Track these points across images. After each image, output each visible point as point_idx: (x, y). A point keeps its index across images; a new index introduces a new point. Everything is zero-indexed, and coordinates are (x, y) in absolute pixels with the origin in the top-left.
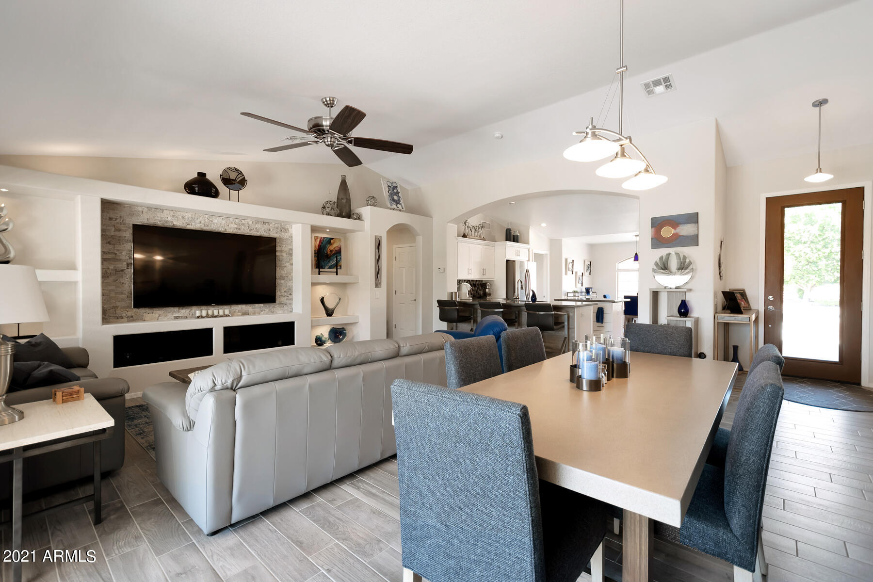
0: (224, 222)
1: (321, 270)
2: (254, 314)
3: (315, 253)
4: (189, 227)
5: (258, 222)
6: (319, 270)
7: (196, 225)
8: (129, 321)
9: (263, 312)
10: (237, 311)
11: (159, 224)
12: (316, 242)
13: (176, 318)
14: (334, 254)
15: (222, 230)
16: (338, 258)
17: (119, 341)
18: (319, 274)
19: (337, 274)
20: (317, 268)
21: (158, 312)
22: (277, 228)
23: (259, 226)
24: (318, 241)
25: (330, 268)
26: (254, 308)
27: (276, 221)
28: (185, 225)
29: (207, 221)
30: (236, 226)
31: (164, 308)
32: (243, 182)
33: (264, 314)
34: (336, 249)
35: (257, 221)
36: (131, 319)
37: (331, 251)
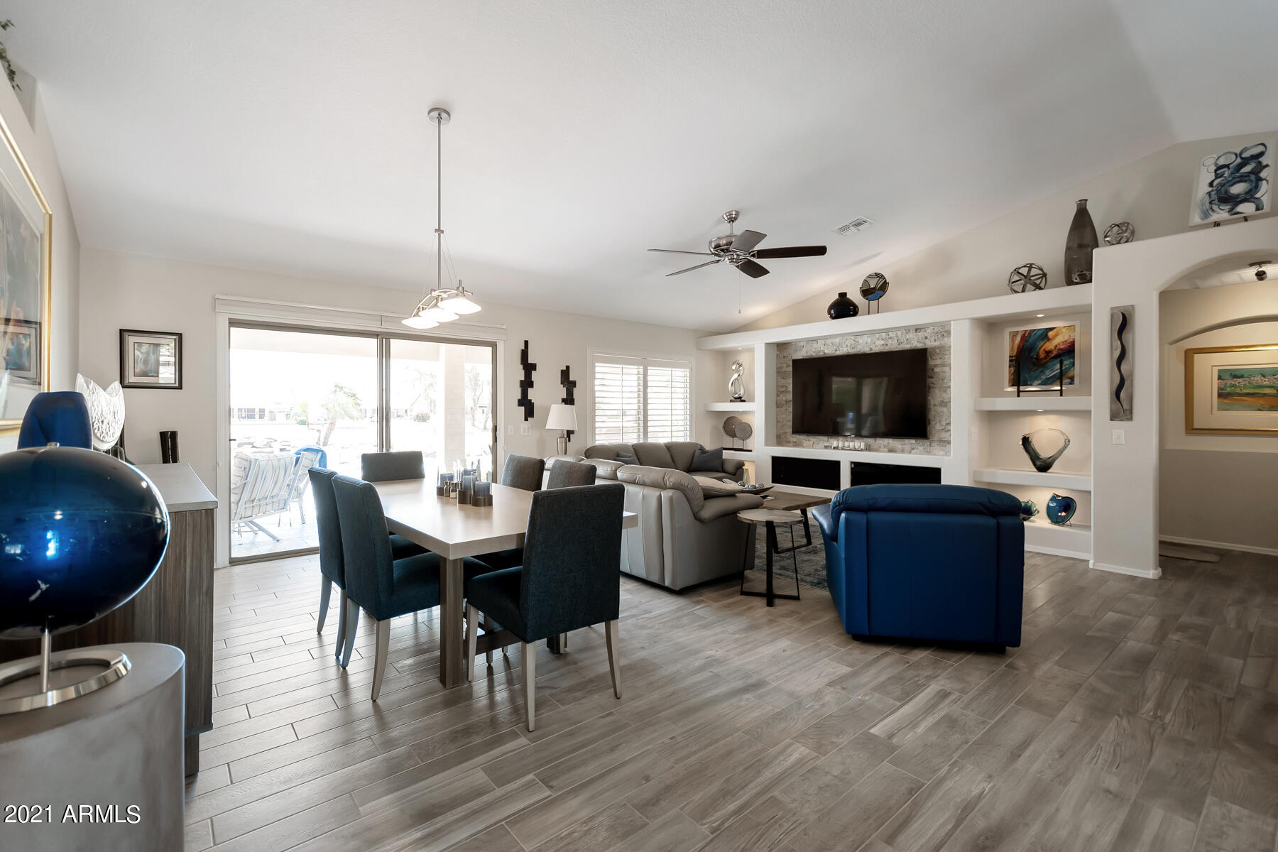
0: (869, 340)
1: (1022, 388)
2: (903, 451)
3: (1010, 361)
4: (838, 353)
5: (909, 330)
6: (1018, 389)
7: (843, 351)
8: (794, 446)
9: (915, 451)
10: (883, 446)
11: (814, 355)
12: (1013, 341)
13: (826, 447)
14: (1056, 357)
15: (866, 350)
16: (1065, 362)
17: (776, 461)
18: (1019, 396)
19: (1061, 395)
20: (1013, 385)
21: (813, 439)
22: (937, 333)
23: (911, 335)
24: (1018, 339)
25: (1045, 384)
26: (904, 445)
27: (934, 325)
28: (834, 352)
29: (853, 342)
30: (882, 342)
31: (818, 437)
32: (884, 287)
33: (916, 454)
34: (1062, 347)
35: (907, 329)
36: (796, 445)
37: (1048, 353)
